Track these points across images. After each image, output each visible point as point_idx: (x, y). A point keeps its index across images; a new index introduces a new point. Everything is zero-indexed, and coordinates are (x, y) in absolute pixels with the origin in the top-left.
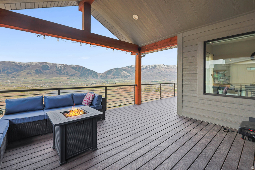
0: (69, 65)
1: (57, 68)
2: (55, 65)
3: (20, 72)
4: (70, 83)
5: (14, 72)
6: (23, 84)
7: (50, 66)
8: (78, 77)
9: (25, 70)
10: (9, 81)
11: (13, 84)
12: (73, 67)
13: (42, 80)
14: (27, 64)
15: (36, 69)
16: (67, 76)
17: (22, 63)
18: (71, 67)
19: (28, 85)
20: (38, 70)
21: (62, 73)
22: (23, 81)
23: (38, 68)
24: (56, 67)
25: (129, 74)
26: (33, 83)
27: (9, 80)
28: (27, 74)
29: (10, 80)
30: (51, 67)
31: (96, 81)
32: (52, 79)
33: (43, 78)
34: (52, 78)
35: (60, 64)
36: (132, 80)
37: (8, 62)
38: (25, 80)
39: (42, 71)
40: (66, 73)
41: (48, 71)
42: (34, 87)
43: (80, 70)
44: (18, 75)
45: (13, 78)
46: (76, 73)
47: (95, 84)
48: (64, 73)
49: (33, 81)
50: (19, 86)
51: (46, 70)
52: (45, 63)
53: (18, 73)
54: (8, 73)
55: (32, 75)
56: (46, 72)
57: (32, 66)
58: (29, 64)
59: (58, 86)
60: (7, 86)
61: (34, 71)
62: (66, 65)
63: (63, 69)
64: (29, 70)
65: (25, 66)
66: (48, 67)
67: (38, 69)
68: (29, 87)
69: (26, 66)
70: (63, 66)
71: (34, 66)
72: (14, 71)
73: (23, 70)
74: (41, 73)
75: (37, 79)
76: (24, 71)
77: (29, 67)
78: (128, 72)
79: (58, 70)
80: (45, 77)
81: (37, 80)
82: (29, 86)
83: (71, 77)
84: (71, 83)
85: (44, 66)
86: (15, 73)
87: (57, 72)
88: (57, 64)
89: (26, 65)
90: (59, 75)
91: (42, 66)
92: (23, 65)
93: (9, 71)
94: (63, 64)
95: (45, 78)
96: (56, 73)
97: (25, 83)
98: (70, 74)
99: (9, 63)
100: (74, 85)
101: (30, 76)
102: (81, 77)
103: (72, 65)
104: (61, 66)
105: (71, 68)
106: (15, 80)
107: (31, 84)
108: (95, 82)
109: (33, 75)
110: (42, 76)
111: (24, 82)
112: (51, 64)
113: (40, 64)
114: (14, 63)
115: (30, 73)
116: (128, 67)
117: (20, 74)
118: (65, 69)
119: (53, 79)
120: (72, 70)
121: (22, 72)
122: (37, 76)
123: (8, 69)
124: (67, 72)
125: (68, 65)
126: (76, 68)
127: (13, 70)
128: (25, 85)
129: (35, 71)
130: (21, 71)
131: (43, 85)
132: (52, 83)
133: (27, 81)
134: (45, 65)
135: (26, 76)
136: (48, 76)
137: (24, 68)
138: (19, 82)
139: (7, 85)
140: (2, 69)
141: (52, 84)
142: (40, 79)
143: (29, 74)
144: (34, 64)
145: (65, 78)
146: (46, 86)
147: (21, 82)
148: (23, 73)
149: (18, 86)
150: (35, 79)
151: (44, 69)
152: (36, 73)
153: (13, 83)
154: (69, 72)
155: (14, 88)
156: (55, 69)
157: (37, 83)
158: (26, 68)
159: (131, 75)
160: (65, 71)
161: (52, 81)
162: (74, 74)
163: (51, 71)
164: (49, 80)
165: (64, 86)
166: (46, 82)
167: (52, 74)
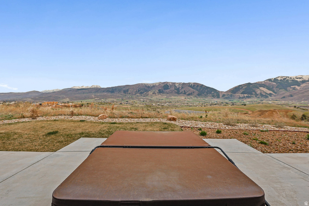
0: (187, 83)
1: (175, 88)
2: (174, 84)
4: (187, 103)
8: (195, 96)
10: (142, 100)
11: (144, 102)
12: (190, 85)
16: (184, 95)
17: (150, 84)
18: (189, 85)
19: (153, 103)
21: (179, 92)
24: (175, 86)
25: (271, 92)
28: (153, 94)
29: (142, 99)
30: (171, 86)
31: (217, 102)
33: (164, 97)
35: (178, 83)
36: (276, 100)
38: (152, 99)
39: (163, 90)
40: (183, 92)
41: (168, 91)
42: (157, 105)
43: (198, 88)
44: (147, 95)
45: (144, 97)
46: (194, 92)
47: (215, 106)
48: (182, 92)
49: (157, 100)
50: (147, 104)
52: (165, 82)
53: (147, 93)
54: (141, 93)
56: (166, 92)
57: (156, 86)
58: (154, 84)
60: (140, 104)
61: (157, 91)
62: (184, 84)
63: (181, 88)
64: (154, 90)
66: (168, 86)
67: (160, 88)
71: (158, 86)
72: (145, 91)
73: (150, 90)
74: (163, 92)
75: (160, 98)
78: (269, 88)
79: (176, 90)
80: (166, 97)
83: (188, 96)
84: (188, 102)
85: (165, 85)
86: (145, 93)
87: (176, 91)
88: (176, 83)
89: (152, 85)
90: (177, 94)
91: (163, 85)
92: (150, 86)
94: (181, 83)
95: (166, 98)
96: (174, 93)
97: (151, 102)
98: (187, 93)
99: (142, 84)
100: (190, 105)
101: (155, 95)
102: (199, 96)
103: (189, 83)
104: (179, 85)
105: (188, 86)
106: (145, 99)
107: (156, 103)
108: (216, 103)
109: (157, 94)
110: (163, 95)
111: (151, 101)
112: (171, 83)
114: (145, 84)
115: (155, 93)
116: (270, 80)
117: (149, 94)
118: (183, 87)
119: (172, 98)
120: (190, 88)
121: (150, 92)
122: (160, 96)
123: (141, 90)
124: (184, 91)
126: (194, 86)
128: (151, 104)
129: (159, 90)
131: (164, 104)
132: (171, 102)
133: (152, 100)
135: (152, 95)
136: (168, 95)
137: (151, 88)
138: (148, 101)
139: (140, 103)
140: (138, 90)
144: (158, 84)
145: (183, 98)
146: (166, 105)
147: (149, 101)
148: (150, 93)
150: (158, 98)
151: (165, 89)
152: (159, 93)
154: (186, 91)
156: (173, 89)
157: (159, 102)
158: (152, 89)
159: (274, 94)
160: (183, 90)
161: (171, 101)
162: (192, 93)
163: (170, 90)
164: (169, 100)
165: (181, 106)
166: (167, 101)
167: (171, 94)
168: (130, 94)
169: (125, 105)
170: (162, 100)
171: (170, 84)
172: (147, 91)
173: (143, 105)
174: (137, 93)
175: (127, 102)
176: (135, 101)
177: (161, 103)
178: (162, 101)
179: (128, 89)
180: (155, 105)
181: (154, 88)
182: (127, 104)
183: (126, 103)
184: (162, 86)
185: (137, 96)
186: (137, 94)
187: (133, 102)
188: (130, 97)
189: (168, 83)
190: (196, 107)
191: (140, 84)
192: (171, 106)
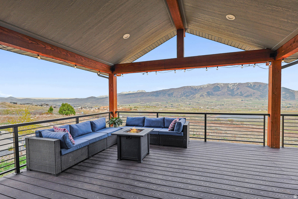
0: (244, 83)
1: (229, 89)
2: (226, 85)
3: (195, 95)
4: (245, 106)
6: (197, 105)
7: (221, 86)
8: (257, 98)
9: (199, 93)
10: (188, 103)
12: (249, 85)
15: (207, 92)
16: (241, 97)
17: (197, 86)
18: (248, 85)
19: (201, 106)
21: (234, 93)
22: (197, 103)
24: (228, 87)
26: (205, 105)
28: (200, 96)
29: (188, 102)
30: (222, 88)
31: (290, 104)
34: (223, 100)
35: (232, 84)
37: (187, 87)
38: (199, 102)
40: (239, 94)
41: (218, 93)
42: (206, 108)
43: (261, 88)
44: (194, 98)
45: (190, 100)
46: (254, 93)
47: (287, 109)
48: (238, 93)
49: (205, 103)
52: (216, 84)
54: (187, 96)
56: (217, 94)
57: (204, 88)
58: (202, 86)
59: (229, 109)
60: (186, 107)
61: (206, 93)
62: (240, 84)
63: (236, 89)
64: (201, 93)
66: (219, 88)
67: (209, 91)
68: (202, 108)
70: (236, 85)
71: (206, 88)
72: (191, 94)
73: (197, 93)
74: (212, 94)
75: (208, 101)
79: (230, 91)
80: (216, 99)
83: (247, 98)
84: (247, 105)
85: (215, 87)
86: (191, 96)
87: (229, 92)
88: (229, 84)
89: (199, 88)
90: (230, 96)
91: (213, 87)
92: (197, 88)
93: (188, 94)
94: (237, 83)
95: (216, 100)
96: (227, 94)
97: (199, 105)
98: (245, 95)
99: (188, 87)
100: (250, 108)
101: (203, 98)
102: (263, 98)
103: (247, 83)
104: (233, 86)
105: (246, 86)
106: (191, 102)
108: (289, 106)
109: (205, 97)
110: (213, 98)
112: (222, 84)
114: (191, 87)
117: (195, 97)
118: (238, 88)
119: (224, 101)
120: (249, 89)
121: (197, 94)
122: (209, 98)
123: (187, 92)
124: (241, 92)
125: (242, 84)
126: (254, 86)
128: (198, 107)
129: (207, 93)
130: (196, 93)
132: (223, 105)
136: (219, 97)
138: (195, 104)
139: (186, 106)
140: (183, 93)
141: (223, 106)
142: (211, 101)
143: (202, 96)
144: (206, 86)
145: (239, 100)
146: (217, 108)
148: (197, 95)
150: (207, 101)
151: (214, 91)
152: (208, 95)
153: (190, 104)
154: (244, 92)
155: (191, 108)
156: (226, 90)
157: (208, 105)
158: (199, 91)
160: (239, 91)
161: (223, 103)
162: (251, 94)
163: (222, 92)
164: (220, 102)
165: (237, 109)
166: (217, 104)
167: (223, 96)
168: (174, 97)
169: (170, 109)
172: (193, 94)
173: (190, 109)
174: (182, 96)
175: (172, 105)
176: (180, 104)
178: (212, 103)
179: (172, 93)
180: (204, 108)
181: (201, 90)
182: (172, 107)
183: (171, 106)
184: (211, 88)
185: (183, 99)
186: (182, 98)
187: (178, 105)
188: (175, 100)
189: (218, 84)
190: (258, 111)
191: (186, 87)
192: (224, 109)
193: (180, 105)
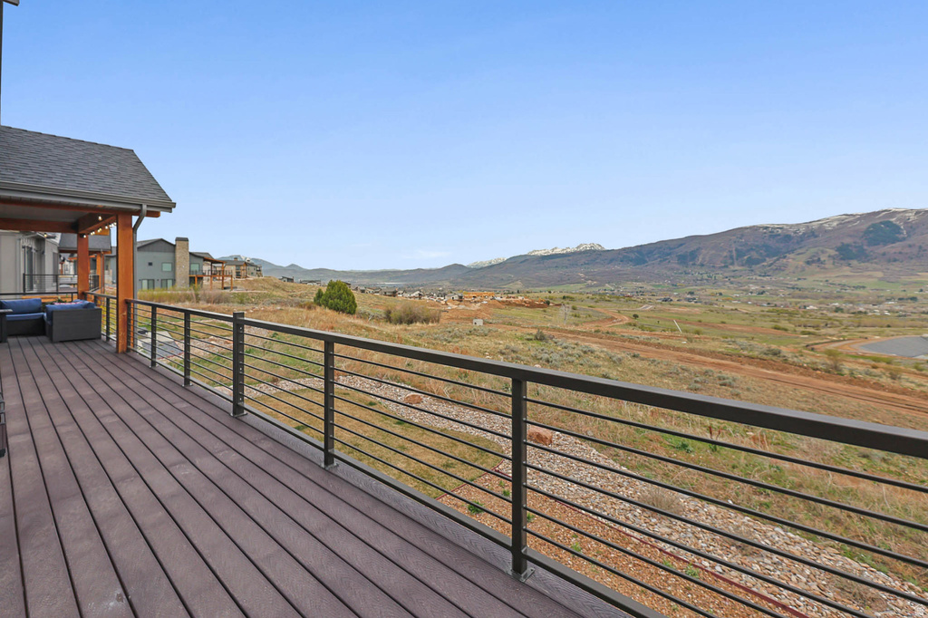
3: (785, 257)
5: (767, 259)
6: (793, 297)
7: (905, 223)
9: (800, 251)
10: (753, 288)
11: (762, 297)
13: (864, 287)
14: (808, 227)
15: (839, 245)
17: (792, 226)
19: (807, 301)
20: (848, 245)
22: (793, 288)
23: (851, 236)
26: (826, 298)
27: (752, 283)
28: (808, 263)
29: (755, 283)
30: (912, 228)
32: (916, 283)
33: (870, 276)
34: (914, 279)
37: (750, 228)
38: (801, 284)
39: (865, 247)
41: (891, 249)
42: (828, 310)
44: (779, 269)
45: (765, 279)
49: (828, 290)
50: (778, 303)
51: (885, 245)
52: (879, 213)
53: (778, 260)
54: (751, 262)
55: (824, 268)
56: (884, 254)
57: (826, 231)
58: (815, 226)
60: (746, 303)
61: (833, 252)
64: (813, 250)
65: (801, 237)
66: (896, 229)
67: (848, 241)
68: (812, 310)
69: (804, 234)
71: (834, 230)
72: (768, 256)
73: (792, 251)
74: (862, 256)
75: (844, 281)
76: (799, 254)
77: (816, 237)
80: (880, 274)
81: (842, 286)
82: (811, 307)
85: (873, 226)
86: (769, 261)
89: (802, 230)
91: (864, 227)
92: (795, 232)
93: (755, 255)
95: (880, 279)
97: (800, 297)
99: (754, 229)
101: (818, 269)
106: (769, 283)
107: (822, 299)
109: (829, 265)
110: (867, 269)
111: (797, 292)
112: (912, 217)
113: (859, 219)
114: (766, 228)
115: (819, 259)
117: (786, 266)
119: (922, 283)
121: (792, 256)
122: (846, 270)
123: (752, 249)
127: (764, 254)
128: (796, 303)
129: (838, 249)
130: (789, 252)
131: (866, 306)
132: (914, 299)
133: (806, 289)
134: (881, 223)
135: (803, 270)
136: (895, 267)
137: (798, 243)
138: (782, 292)
139: (745, 299)
140: (737, 250)
141: (915, 304)
142: (855, 282)
143: (813, 262)
144: (835, 224)
146: (881, 310)
147: (787, 292)
148: (794, 261)
149: (776, 306)
150: (837, 282)
151: (874, 242)
152: (842, 259)
153: (762, 293)
155: (763, 309)
157: (841, 297)
158: (803, 243)
161: (916, 293)
163: (910, 246)
164: (901, 288)
166: (886, 294)
167: (913, 261)
168: (702, 265)
169: (680, 306)
170: (856, 288)
171: (906, 222)
172: (779, 254)
173: (758, 309)
174: (732, 264)
175: (691, 293)
176: (722, 291)
177: (851, 303)
178: (860, 292)
179: (694, 251)
180: (820, 309)
181: (812, 239)
182: (689, 300)
183: (689, 296)
184: (856, 231)
185: (732, 274)
186: (732, 268)
187: (713, 295)
188: (705, 276)
189: (894, 214)
191: (746, 228)
192: (914, 316)
193: (721, 294)
